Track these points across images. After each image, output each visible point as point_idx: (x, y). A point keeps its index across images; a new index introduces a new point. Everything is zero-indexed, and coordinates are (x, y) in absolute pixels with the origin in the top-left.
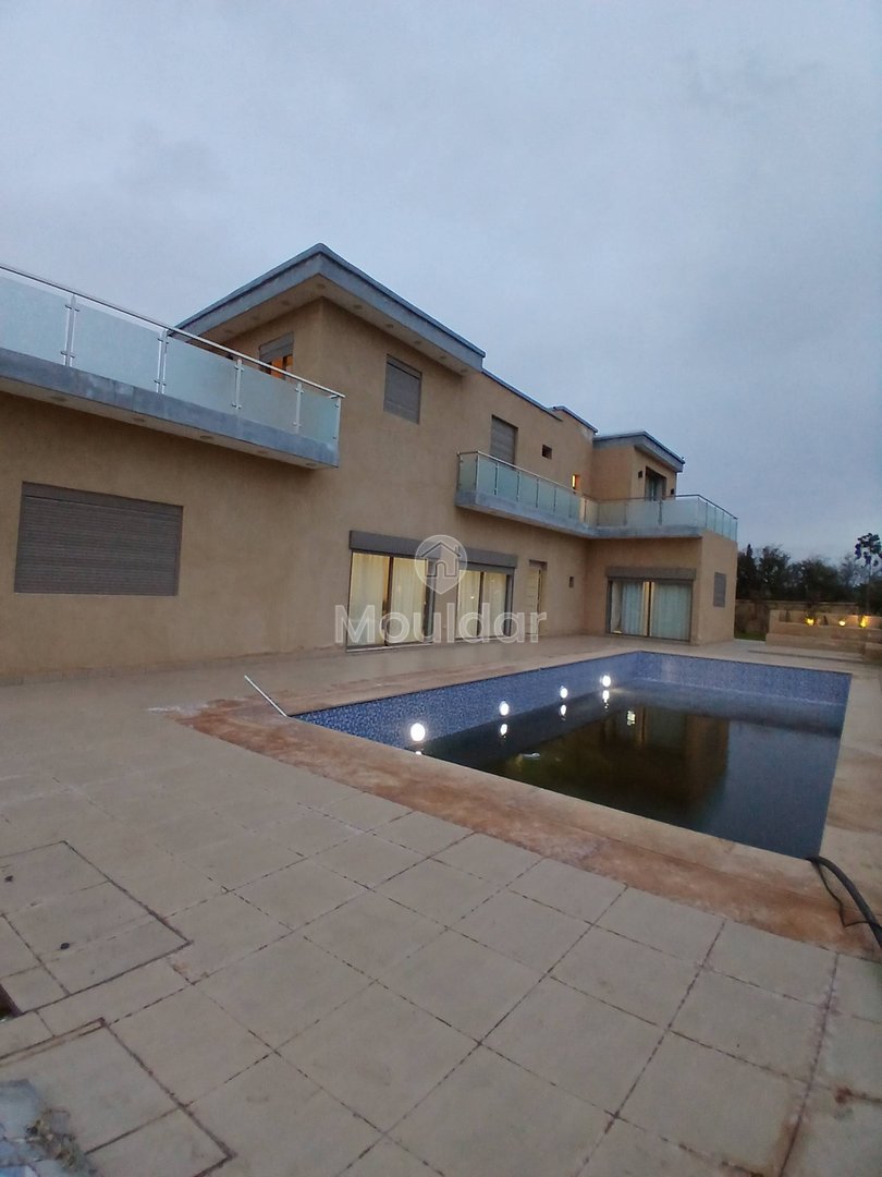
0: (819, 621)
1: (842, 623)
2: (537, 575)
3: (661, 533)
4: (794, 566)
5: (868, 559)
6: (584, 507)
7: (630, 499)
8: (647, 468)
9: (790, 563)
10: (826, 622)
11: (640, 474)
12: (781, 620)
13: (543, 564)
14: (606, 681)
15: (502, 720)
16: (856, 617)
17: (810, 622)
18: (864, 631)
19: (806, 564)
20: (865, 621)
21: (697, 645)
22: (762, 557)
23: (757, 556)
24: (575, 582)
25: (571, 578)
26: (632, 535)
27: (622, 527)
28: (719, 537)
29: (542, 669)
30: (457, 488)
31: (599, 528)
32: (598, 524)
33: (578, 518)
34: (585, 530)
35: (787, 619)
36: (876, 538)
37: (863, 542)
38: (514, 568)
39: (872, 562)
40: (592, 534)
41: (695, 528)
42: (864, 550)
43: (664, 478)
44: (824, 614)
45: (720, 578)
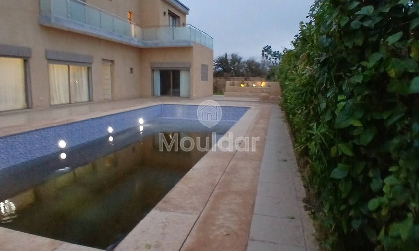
0: (245, 85)
1: (254, 85)
2: (109, 68)
3: (174, 45)
4: (244, 62)
5: (267, 57)
6: (134, 29)
7: (159, 26)
8: (169, 11)
9: (242, 60)
10: (248, 85)
11: (165, 13)
12: (231, 85)
13: (112, 61)
14: (141, 121)
15: (62, 150)
16: (260, 82)
17: (242, 85)
18: (262, 88)
19: (248, 61)
20: (263, 84)
21: (193, 99)
22: (231, 58)
23: (229, 57)
24: (134, 71)
25: (131, 69)
26: (160, 46)
27: (156, 42)
28: (202, 47)
29: (92, 119)
30: (40, 13)
31: (144, 42)
32: (144, 40)
33: (130, 36)
34: (135, 42)
35: (233, 85)
36: (270, 47)
37: (265, 49)
38: (90, 63)
39: (268, 58)
40: (141, 45)
41: (189, 42)
42: (265, 53)
43: (179, 17)
44: (247, 82)
45: (204, 68)
